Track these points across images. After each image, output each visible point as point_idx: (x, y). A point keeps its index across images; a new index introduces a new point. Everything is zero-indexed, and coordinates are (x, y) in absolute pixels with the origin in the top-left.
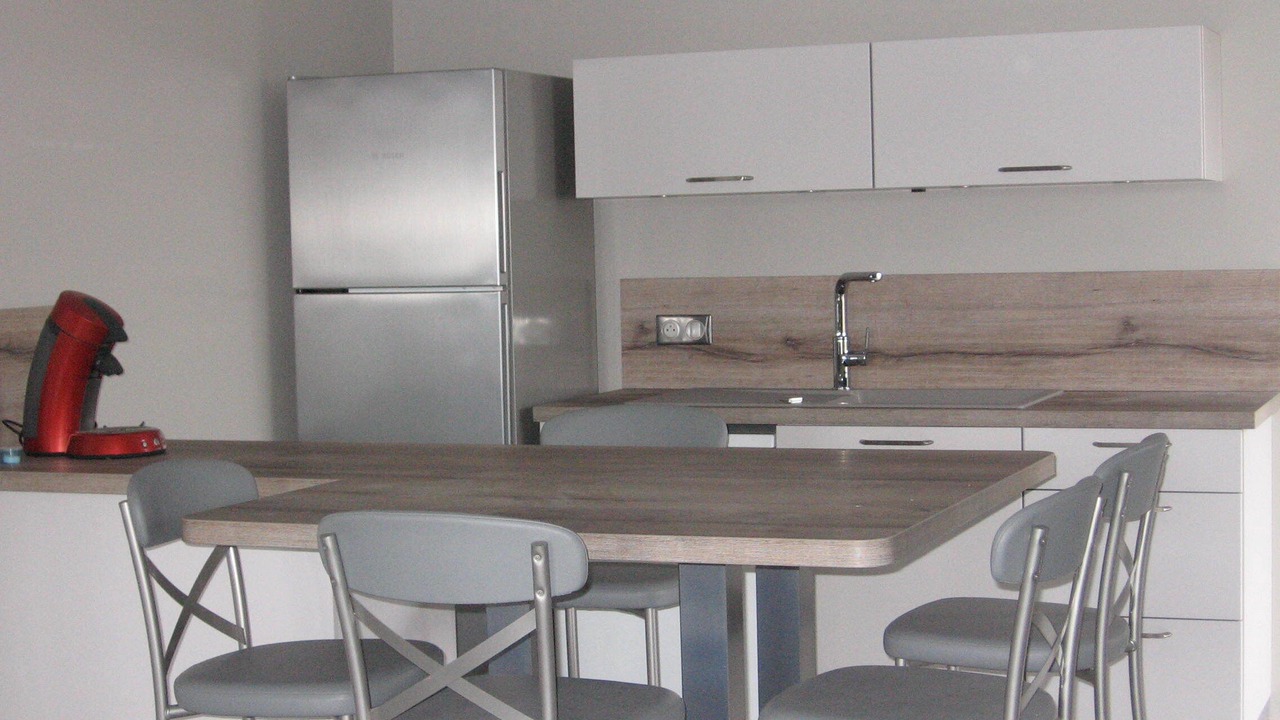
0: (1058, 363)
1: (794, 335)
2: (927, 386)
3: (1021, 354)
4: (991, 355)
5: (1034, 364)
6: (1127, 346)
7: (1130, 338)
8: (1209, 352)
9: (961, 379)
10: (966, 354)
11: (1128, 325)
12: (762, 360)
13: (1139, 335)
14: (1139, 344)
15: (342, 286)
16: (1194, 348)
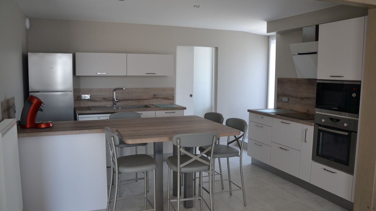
0: (145, 101)
1: (105, 97)
2: (126, 105)
3: (140, 100)
4: (135, 100)
5: (141, 101)
6: (154, 98)
7: (155, 97)
8: (165, 99)
9: (131, 103)
10: (132, 100)
11: (155, 95)
12: (100, 101)
13: (156, 97)
14: (156, 98)
15: (39, 91)
16: (163, 98)
